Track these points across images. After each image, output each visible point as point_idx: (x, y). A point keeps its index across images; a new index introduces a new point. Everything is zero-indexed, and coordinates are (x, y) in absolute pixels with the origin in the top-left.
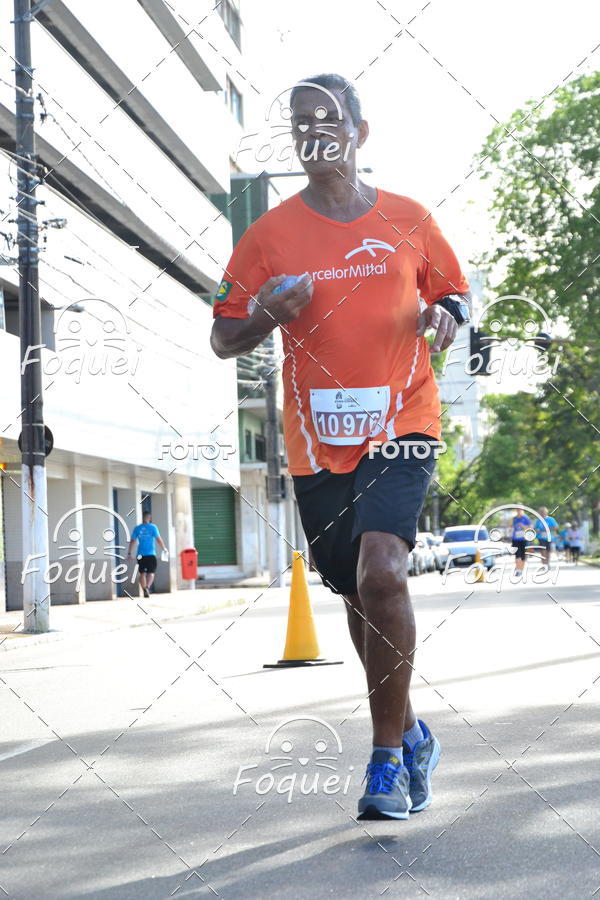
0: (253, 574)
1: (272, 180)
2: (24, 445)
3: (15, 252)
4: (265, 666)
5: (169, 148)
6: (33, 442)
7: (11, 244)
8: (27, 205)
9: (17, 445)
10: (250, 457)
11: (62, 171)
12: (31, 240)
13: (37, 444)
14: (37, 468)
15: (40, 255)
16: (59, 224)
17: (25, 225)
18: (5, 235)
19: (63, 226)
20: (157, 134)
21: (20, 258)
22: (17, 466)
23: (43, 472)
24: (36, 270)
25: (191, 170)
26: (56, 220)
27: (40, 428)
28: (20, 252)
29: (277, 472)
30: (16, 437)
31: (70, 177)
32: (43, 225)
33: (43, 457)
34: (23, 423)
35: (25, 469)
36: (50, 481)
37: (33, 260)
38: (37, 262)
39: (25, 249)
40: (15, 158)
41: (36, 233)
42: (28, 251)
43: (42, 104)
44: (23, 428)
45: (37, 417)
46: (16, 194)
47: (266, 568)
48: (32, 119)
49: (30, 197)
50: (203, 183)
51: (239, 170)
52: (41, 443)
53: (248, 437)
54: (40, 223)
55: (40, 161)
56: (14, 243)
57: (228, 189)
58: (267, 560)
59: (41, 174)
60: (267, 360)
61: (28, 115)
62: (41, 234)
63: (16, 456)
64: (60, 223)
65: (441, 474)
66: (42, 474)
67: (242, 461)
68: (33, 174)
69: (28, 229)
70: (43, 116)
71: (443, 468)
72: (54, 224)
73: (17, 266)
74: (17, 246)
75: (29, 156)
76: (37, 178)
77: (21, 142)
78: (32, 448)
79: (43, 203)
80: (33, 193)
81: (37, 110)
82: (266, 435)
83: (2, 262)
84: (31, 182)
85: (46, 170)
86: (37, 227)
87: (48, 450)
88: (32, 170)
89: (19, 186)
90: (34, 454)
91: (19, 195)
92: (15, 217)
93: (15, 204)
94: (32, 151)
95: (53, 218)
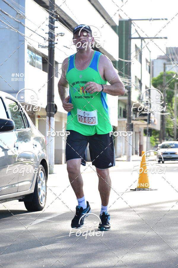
0: (120, 157)
1: (132, 21)
2: (48, 110)
3: (47, 44)
4: (131, 190)
5: (99, 9)
6: (51, 109)
7: (46, 41)
8: (52, 28)
9: (45, 110)
10: (121, 116)
11: (63, 16)
12: (53, 40)
13: (52, 110)
14: (52, 118)
15: (56, 45)
16: (62, 35)
17: (51, 34)
18: (44, 38)
19: (63, 35)
20: (95, 4)
21: (49, 46)
22: (45, 117)
23: (53, 119)
24: (54, 50)
25: (106, 17)
26: (61, 33)
27: (53, 105)
29: (130, 122)
30: (45, 107)
31: (65, 18)
32: (57, 35)
33: (54, 114)
34: (47, 102)
35: (48, 118)
36: (55, 122)
37: (53, 47)
38: (54, 48)
39: (50, 43)
40: (48, 12)
41: (54, 38)
42: (52, 44)
44: (47, 104)
45: (52, 101)
46: (48, 24)
47: (125, 155)
50: (109, 22)
51: (121, 17)
52: (53, 109)
53: (121, 110)
54: (56, 34)
55: (56, 13)
56: (47, 41)
57: (118, 24)
58: (125, 152)
59: (57, 17)
60: (128, 84)
62: (56, 38)
63: (45, 113)
64: (62, 34)
66: (54, 120)
67: (118, 118)
68: (54, 17)
69: (52, 36)
72: (60, 34)
73: (48, 49)
74: (48, 42)
75: (53, 11)
76: (55, 19)
77: (51, 6)
78: (50, 111)
79: (57, 27)
80: (54, 24)
82: (127, 109)
83: (43, 47)
84: (54, 20)
85: (59, 16)
86: (55, 36)
87: (56, 112)
88: (54, 16)
89: (49, 21)
90: (51, 113)
91: (49, 24)
92: (48, 32)
93: (48, 27)
94: (54, 9)
95: (60, 33)
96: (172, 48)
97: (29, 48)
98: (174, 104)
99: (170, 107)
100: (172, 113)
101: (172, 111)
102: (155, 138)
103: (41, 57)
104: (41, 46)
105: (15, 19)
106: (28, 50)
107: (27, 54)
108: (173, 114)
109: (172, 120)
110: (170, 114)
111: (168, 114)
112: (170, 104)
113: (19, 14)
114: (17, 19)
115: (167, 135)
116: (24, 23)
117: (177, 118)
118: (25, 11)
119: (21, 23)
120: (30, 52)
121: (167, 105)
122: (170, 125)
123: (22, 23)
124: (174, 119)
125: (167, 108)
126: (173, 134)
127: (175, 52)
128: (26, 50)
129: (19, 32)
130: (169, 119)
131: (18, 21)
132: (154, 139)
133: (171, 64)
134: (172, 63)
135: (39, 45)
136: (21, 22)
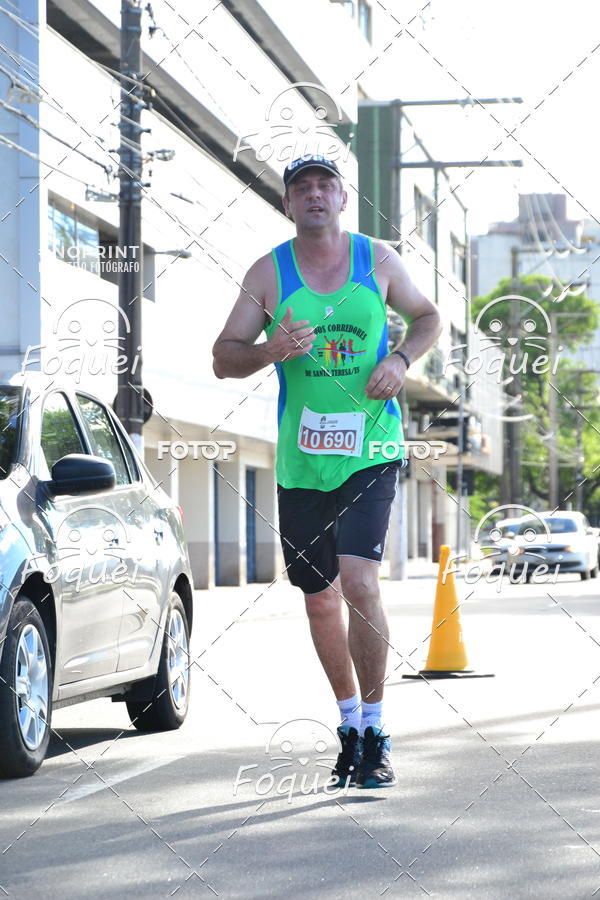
1: (404, 109)
2: (121, 408)
3: (115, 187)
4: (405, 676)
6: (130, 406)
7: (111, 177)
8: (131, 132)
11: (168, 93)
12: (135, 173)
13: (134, 409)
14: (134, 437)
15: (144, 191)
16: (165, 156)
17: (128, 155)
18: (105, 168)
19: (170, 158)
20: (277, 52)
21: (121, 194)
23: (140, 441)
24: (139, 209)
26: (163, 151)
27: (138, 391)
28: (121, 187)
31: (176, 100)
32: (149, 156)
33: (141, 424)
34: (119, 384)
37: (135, 196)
38: (140, 200)
40: (118, 78)
41: (140, 165)
42: (131, 186)
43: (151, 15)
44: (119, 390)
45: (135, 379)
46: (119, 120)
48: (139, 33)
49: (135, 123)
51: (366, 96)
52: (139, 408)
54: (145, 155)
55: (146, 82)
56: (115, 177)
57: (354, 119)
59: (147, 98)
61: (135, 28)
62: (146, 167)
64: (167, 154)
65: (586, 454)
68: (139, 97)
69: (130, 159)
70: (152, 30)
71: (589, 447)
72: (160, 155)
73: (118, 203)
74: (118, 180)
75: (134, 76)
76: (142, 103)
77: (126, 60)
78: (128, 413)
79: (149, 131)
80: (137, 119)
81: (145, 22)
83: (101, 198)
84: (136, 106)
85: (153, 93)
86: (141, 159)
87: (147, 416)
88: (138, 93)
89: (122, 110)
90: (131, 420)
91: (122, 120)
92: (117, 146)
93: (117, 132)
94: (137, 70)
95: (159, 149)
96: (538, 196)
97: (55, 201)
98: (547, 387)
99: (533, 395)
100: (540, 417)
101: (542, 409)
102: (483, 500)
103: (94, 232)
104: (95, 194)
105: (6, 105)
106: (50, 208)
107: (48, 221)
108: (547, 420)
109: (541, 439)
110: (535, 420)
111: (529, 421)
112: (535, 385)
113: (18, 86)
114: (10, 104)
115: (527, 489)
116: (37, 117)
117: (559, 432)
118: (38, 76)
119: (25, 117)
120: (57, 213)
121: (525, 389)
122: (533, 457)
123: (29, 117)
124: (549, 436)
125: (527, 400)
126: (547, 486)
127: (549, 210)
128: (45, 209)
129: (19, 148)
130: (531, 435)
131: (14, 109)
132: (483, 504)
133: (536, 251)
134: (540, 246)
135: (87, 192)
136: (25, 113)
